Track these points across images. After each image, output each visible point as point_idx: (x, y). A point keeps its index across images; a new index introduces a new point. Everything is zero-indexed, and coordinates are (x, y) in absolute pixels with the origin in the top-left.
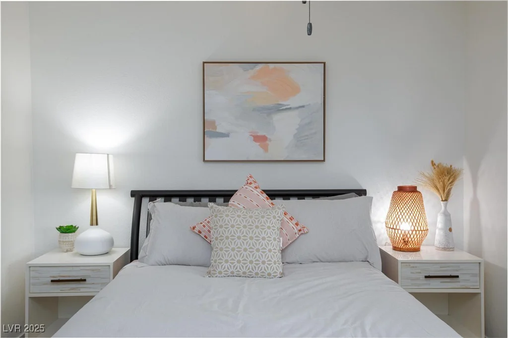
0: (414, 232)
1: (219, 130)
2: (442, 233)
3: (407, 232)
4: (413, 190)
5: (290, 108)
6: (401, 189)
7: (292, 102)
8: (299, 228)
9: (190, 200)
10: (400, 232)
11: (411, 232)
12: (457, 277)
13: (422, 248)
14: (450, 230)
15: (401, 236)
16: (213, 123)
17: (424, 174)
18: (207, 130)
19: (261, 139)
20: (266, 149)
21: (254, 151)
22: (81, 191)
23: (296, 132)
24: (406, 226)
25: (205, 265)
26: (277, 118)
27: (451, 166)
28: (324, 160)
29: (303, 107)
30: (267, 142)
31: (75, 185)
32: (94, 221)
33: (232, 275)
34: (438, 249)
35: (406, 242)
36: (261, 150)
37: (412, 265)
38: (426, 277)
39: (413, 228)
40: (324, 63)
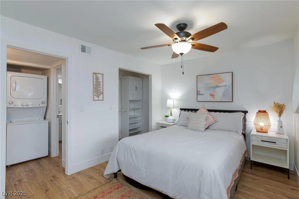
0: (265, 126)
1: (201, 93)
2: (277, 127)
3: (262, 126)
4: (265, 112)
5: (221, 86)
6: (259, 111)
7: (222, 84)
8: (214, 120)
9: (194, 111)
10: (259, 126)
11: (264, 126)
12: (275, 143)
13: (268, 132)
14: (281, 127)
15: (260, 127)
16: (199, 92)
17: (271, 107)
18: (198, 93)
19: (212, 95)
20: (214, 98)
21: (211, 99)
22: (169, 108)
23: (223, 93)
24: (262, 124)
25: (186, 126)
26: (217, 89)
27: (284, 104)
28: (232, 101)
29: (225, 86)
30: (214, 96)
31: (167, 106)
32: (171, 115)
33: (191, 129)
34: (276, 133)
35: (262, 129)
36: (213, 99)
37: (256, 136)
38: (261, 141)
39: (264, 125)
40: (232, 72)
